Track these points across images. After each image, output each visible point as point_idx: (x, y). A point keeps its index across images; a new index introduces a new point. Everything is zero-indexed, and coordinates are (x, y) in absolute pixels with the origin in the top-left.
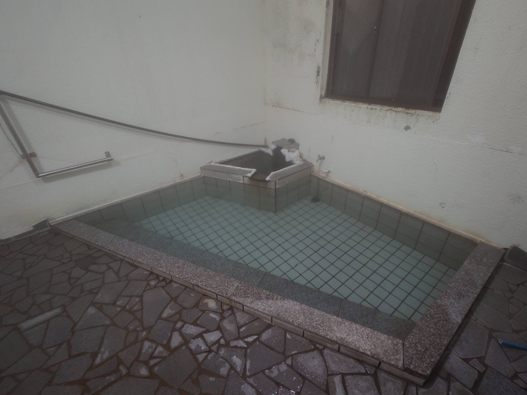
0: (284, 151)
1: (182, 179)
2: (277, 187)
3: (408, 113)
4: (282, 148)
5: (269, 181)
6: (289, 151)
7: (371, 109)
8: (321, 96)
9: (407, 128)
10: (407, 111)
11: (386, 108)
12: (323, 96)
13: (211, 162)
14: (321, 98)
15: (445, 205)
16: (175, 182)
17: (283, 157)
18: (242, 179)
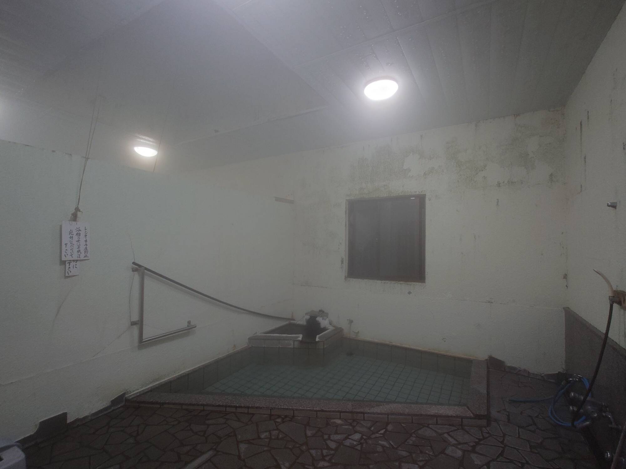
0: (319, 319)
1: (234, 350)
2: (325, 347)
3: (408, 284)
4: (317, 317)
5: (318, 342)
6: (323, 319)
7: (384, 283)
8: (345, 276)
9: (410, 293)
10: (406, 283)
11: (393, 282)
12: (346, 277)
13: (256, 333)
14: (346, 278)
15: (446, 340)
16: (229, 352)
17: (318, 324)
18: (292, 344)
